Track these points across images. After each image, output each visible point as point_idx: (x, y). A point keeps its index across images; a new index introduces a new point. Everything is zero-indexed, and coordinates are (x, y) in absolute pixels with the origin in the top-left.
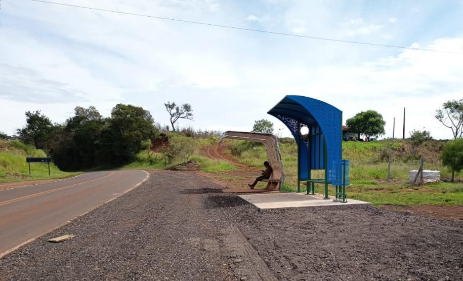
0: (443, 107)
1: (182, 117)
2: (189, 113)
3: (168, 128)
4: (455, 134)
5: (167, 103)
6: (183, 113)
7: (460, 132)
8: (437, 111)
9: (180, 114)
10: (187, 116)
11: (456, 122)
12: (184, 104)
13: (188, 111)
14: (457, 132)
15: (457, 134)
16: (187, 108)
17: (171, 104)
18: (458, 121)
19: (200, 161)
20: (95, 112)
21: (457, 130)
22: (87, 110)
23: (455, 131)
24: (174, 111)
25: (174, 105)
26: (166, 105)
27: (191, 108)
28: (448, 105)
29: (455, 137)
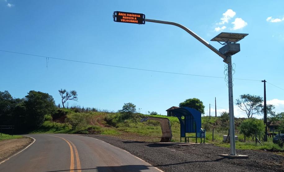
0: (241, 97)
1: (70, 99)
2: (75, 96)
3: (59, 106)
4: (248, 115)
5: (60, 90)
6: (70, 96)
7: (251, 114)
8: (236, 100)
9: (69, 97)
10: (73, 98)
11: (249, 107)
12: (72, 91)
13: (74, 95)
14: (249, 114)
15: (249, 115)
16: (74, 93)
17: (63, 90)
18: (250, 107)
19: (97, 128)
20: (8, 95)
21: (249, 112)
22: (3, 93)
23: (248, 113)
24: (65, 95)
25: (65, 91)
26: (59, 91)
27: (77, 93)
28: (244, 97)
29: (248, 117)
